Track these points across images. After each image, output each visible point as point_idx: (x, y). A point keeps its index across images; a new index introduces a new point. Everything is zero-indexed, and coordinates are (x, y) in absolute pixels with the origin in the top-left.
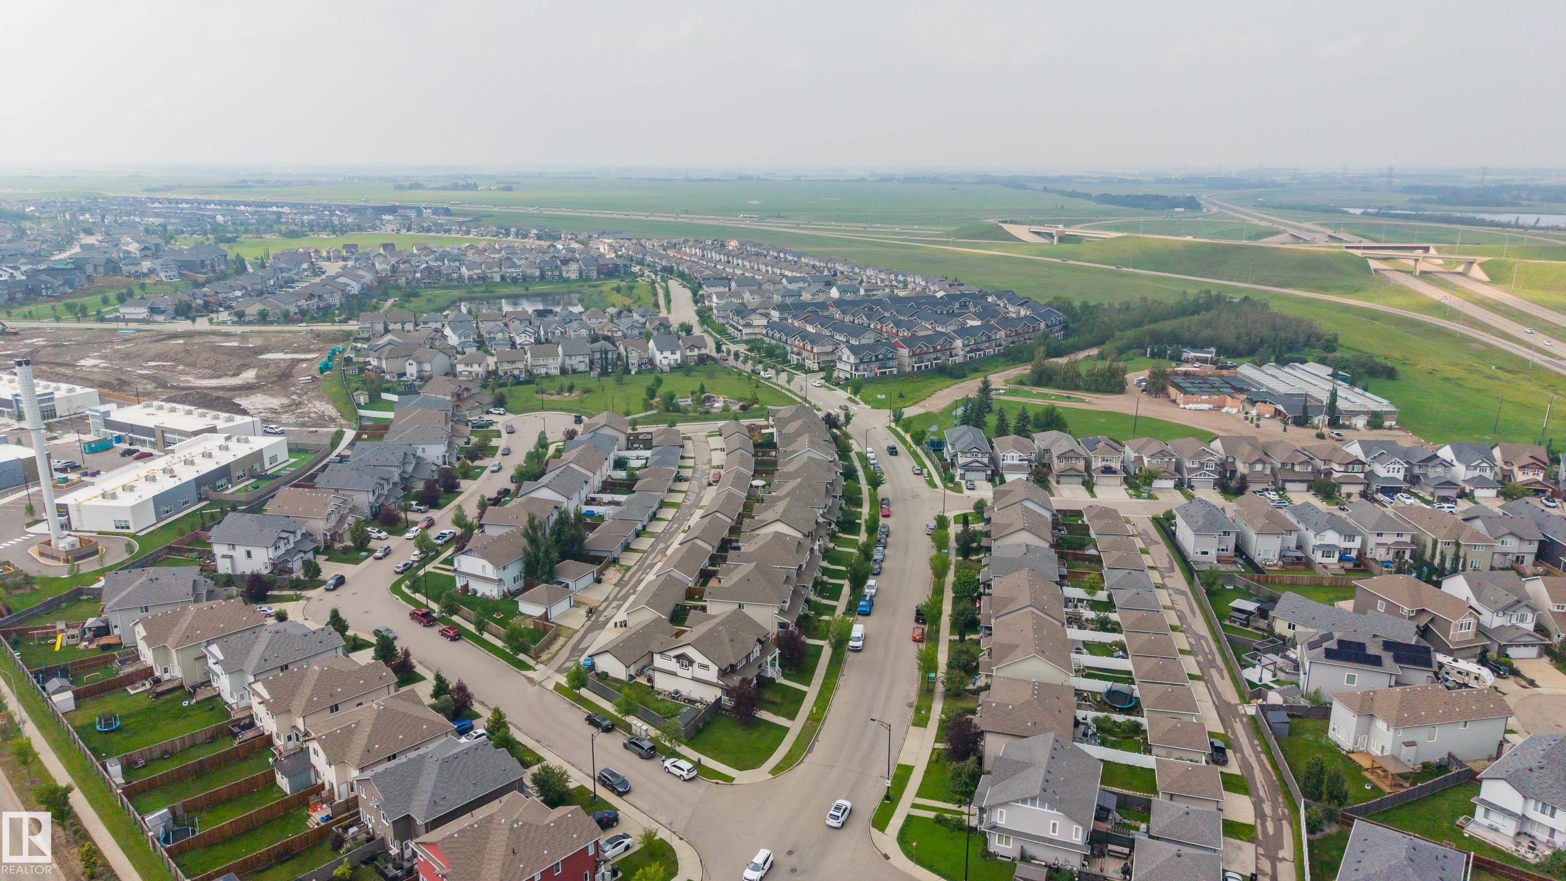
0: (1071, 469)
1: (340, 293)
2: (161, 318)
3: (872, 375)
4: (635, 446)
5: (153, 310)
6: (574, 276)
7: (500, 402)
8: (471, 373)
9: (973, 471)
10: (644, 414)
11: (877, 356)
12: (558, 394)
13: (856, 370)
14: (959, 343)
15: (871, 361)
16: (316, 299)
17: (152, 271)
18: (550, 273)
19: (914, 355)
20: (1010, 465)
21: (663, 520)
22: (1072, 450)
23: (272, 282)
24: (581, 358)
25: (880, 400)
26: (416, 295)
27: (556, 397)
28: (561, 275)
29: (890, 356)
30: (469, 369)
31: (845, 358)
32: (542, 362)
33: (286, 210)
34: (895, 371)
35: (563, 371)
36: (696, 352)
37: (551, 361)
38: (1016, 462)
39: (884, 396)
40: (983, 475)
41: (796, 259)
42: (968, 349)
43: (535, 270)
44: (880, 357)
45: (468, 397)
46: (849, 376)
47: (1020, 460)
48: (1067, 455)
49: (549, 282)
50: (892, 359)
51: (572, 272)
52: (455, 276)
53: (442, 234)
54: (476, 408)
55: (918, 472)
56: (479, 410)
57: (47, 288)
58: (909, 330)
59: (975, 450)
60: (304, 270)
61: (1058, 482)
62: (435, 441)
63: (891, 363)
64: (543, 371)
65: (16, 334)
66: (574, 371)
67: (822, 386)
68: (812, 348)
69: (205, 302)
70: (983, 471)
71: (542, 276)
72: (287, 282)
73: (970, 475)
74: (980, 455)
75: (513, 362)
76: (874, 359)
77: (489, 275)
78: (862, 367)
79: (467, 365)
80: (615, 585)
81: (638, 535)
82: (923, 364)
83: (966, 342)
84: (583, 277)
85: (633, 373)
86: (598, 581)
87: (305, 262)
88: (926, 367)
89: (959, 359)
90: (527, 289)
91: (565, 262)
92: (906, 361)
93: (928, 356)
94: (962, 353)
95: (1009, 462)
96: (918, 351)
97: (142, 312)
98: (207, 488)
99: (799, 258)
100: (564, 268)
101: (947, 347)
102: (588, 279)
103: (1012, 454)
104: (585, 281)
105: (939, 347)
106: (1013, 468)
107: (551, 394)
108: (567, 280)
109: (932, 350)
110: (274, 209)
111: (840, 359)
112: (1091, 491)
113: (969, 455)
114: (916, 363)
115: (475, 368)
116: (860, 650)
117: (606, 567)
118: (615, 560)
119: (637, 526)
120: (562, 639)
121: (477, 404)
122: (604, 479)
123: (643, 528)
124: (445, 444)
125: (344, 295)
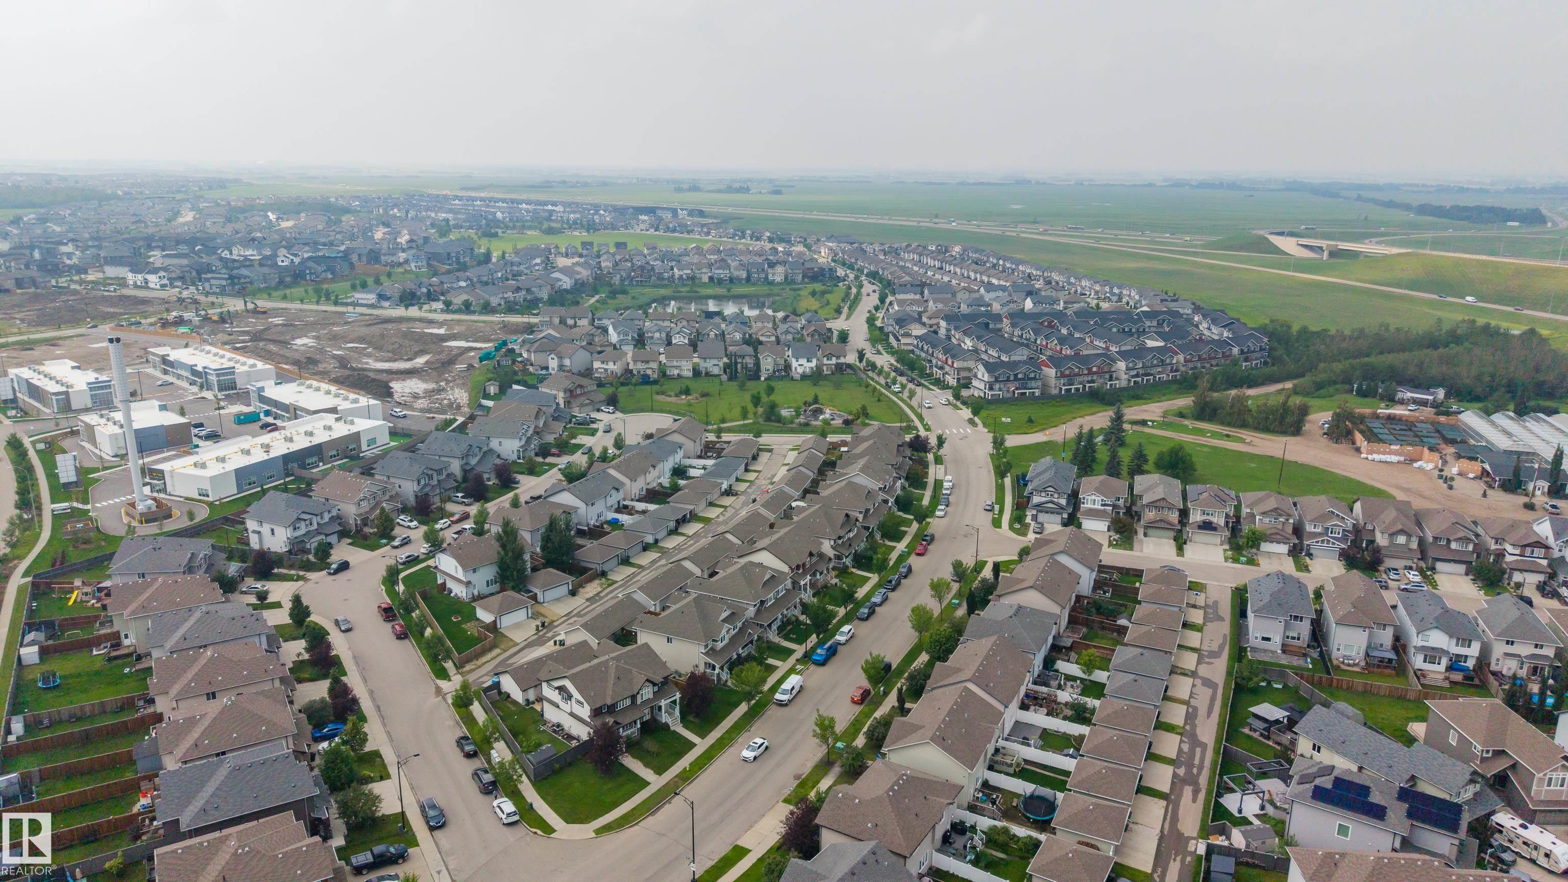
0: (1161, 520)
1: (549, 287)
2: (386, 304)
3: (1009, 395)
4: (709, 454)
5: (381, 297)
6: (778, 279)
7: (612, 401)
8: (606, 370)
9: (1047, 512)
10: (742, 422)
11: (1016, 375)
12: (676, 396)
13: (991, 389)
14: (1121, 365)
15: (1008, 380)
16: (524, 292)
17: (407, 261)
18: (756, 276)
19: (1063, 375)
20: (1091, 510)
21: (683, 534)
22: (1163, 499)
23: (500, 275)
24: (715, 362)
25: (1004, 423)
26: (625, 292)
27: (673, 399)
28: (766, 278)
29: (1032, 375)
30: (605, 366)
31: (980, 376)
32: (675, 364)
33: (560, 208)
34: (1037, 393)
35: (697, 373)
36: (834, 361)
37: (684, 363)
38: (1098, 506)
39: (1009, 420)
40: (1058, 518)
41: (1014, 267)
42: (1134, 372)
43: (742, 272)
44: (1020, 376)
45: (581, 394)
46: (982, 395)
47: (1102, 505)
48: (1158, 504)
49: (753, 284)
50: (1034, 379)
51: (778, 274)
52: (666, 275)
53: (685, 235)
54: (587, 405)
55: (989, 508)
56: (591, 407)
57: (311, 274)
58: (1071, 348)
59: (1050, 489)
60: (537, 264)
61: (1145, 535)
62: (513, 435)
63: (1033, 384)
64: (676, 372)
65: (265, 313)
66: (708, 374)
67: (950, 404)
68: (953, 363)
69: (429, 290)
70: (1058, 513)
71: (748, 279)
72: (514, 275)
73: (1042, 517)
74: (1056, 496)
75: (647, 362)
76: (1012, 378)
77: (698, 276)
78: (997, 386)
79: (603, 362)
80: (587, 600)
81: (646, 548)
82: (1073, 387)
83: (1131, 365)
84: (788, 281)
85: (762, 379)
86: (573, 593)
87: (538, 257)
88: (1077, 390)
89: (1124, 384)
90: (729, 290)
91: (772, 265)
92: (1052, 382)
93: (1081, 379)
94: (1127, 377)
95: (1089, 505)
96: (1067, 372)
97: (371, 298)
98: (295, 465)
99: (1017, 265)
100: (770, 271)
101: (1106, 369)
102: (793, 282)
103: (1093, 497)
104: (789, 284)
105: (1094, 369)
106: (1094, 514)
107: (670, 396)
108: (772, 283)
109: (1086, 372)
110: (550, 207)
111: (976, 376)
112: (1180, 549)
113: (1043, 494)
114: (1064, 385)
115: (611, 366)
116: (786, 705)
117: (590, 580)
118: (603, 574)
119: (650, 539)
120: (496, 651)
121: (587, 401)
122: (650, 487)
123: (656, 541)
124: (520, 439)
125: (552, 288)
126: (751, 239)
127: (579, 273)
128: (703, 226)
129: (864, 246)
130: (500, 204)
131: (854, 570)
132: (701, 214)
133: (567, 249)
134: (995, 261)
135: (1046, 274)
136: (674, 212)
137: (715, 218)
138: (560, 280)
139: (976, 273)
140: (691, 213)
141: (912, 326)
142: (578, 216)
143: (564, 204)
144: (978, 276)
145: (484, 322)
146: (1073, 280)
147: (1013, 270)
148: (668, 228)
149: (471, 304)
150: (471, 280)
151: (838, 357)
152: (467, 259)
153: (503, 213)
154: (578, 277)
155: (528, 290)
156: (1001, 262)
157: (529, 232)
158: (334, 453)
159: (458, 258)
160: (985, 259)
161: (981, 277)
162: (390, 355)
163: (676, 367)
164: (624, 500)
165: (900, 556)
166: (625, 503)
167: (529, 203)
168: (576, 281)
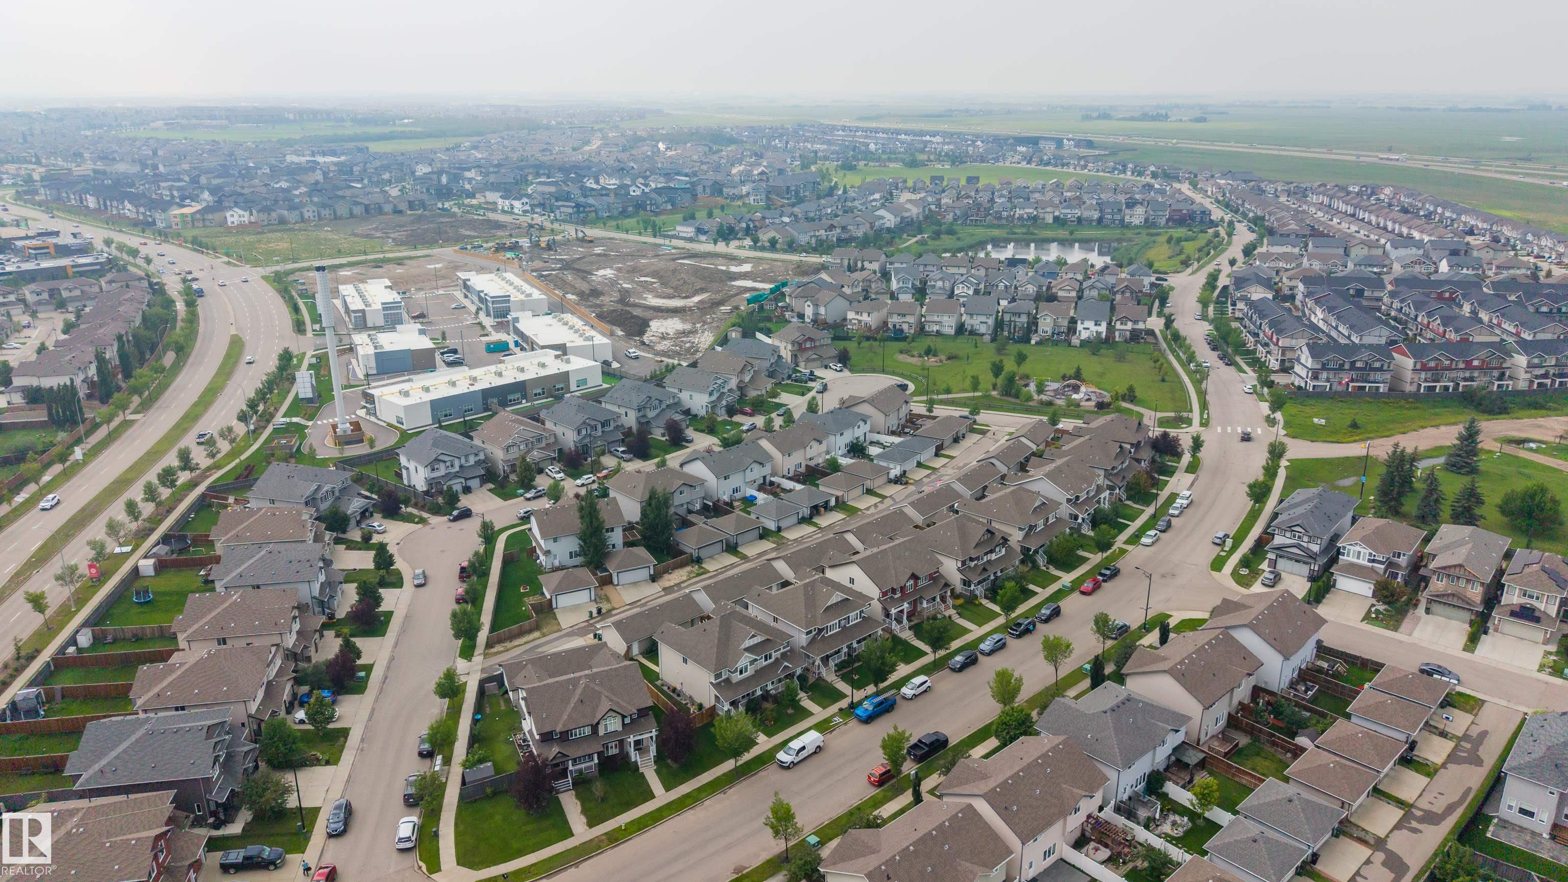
0: (1453, 595)
1: (868, 225)
3: (1340, 388)
4: (907, 430)
6: (1136, 221)
7: (844, 359)
8: (860, 321)
9: (1291, 559)
10: (971, 394)
11: (1353, 364)
12: (920, 356)
13: (1315, 377)
14: (1521, 360)
15: (1341, 368)
16: (838, 230)
18: (1109, 217)
19: (1424, 368)
20: (1352, 565)
22: (1460, 566)
24: (984, 319)
25: (1315, 425)
27: (915, 360)
28: (1122, 220)
29: (1377, 365)
30: (861, 317)
31: (1303, 361)
34: (1383, 388)
35: (961, 329)
36: (1129, 326)
37: (946, 318)
38: (1363, 562)
39: (1323, 422)
40: (1305, 570)
42: (1542, 371)
43: (1093, 212)
44: (1359, 365)
45: (811, 348)
46: (1303, 385)
47: (1369, 561)
48: (1452, 572)
49: (1105, 227)
50: (1380, 369)
51: (1137, 216)
52: (1005, 214)
54: (814, 360)
55: (1218, 541)
56: (818, 363)
57: (651, 204)
58: (1456, 331)
59: (1298, 529)
61: (1428, 611)
62: (701, 390)
63: (1378, 376)
64: (935, 328)
66: (973, 333)
67: (1255, 392)
68: (1278, 340)
70: (1305, 563)
71: (1100, 220)
73: (1282, 564)
74: (1306, 539)
75: (904, 315)
76: (1347, 366)
77: (1041, 216)
78: (1324, 375)
79: (857, 313)
80: (664, 589)
81: (764, 534)
82: (1438, 384)
83: (1536, 361)
84: (1148, 224)
86: (654, 579)
87: (880, 192)
88: (1446, 388)
89: (1522, 385)
90: (1072, 233)
91: (1131, 204)
92: (1409, 375)
93: (1453, 374)
94: (1528, 376)
95: (1352, 559)
96: (1432, 364)
97: (688, 231)
98: (495, 400)
100: (1128, 211)
101: (1494, 364)
102: (1154, 225)
103: (1358, 548)
104: (1148, 227)
105: (1476, 363)
106: (1355, 571)
107: (913, 356)
108: (1128, 226)
109: (1462, 366)
111: (1298, 360)
112: (1473, 640)
113: (1288, 534)
114: (1426, 381)
115: (865, 317)
116: (788, 768)
117: (682, 565)
118: (699, 561)
119: (772, 526)
120: (536, 634)
121: (815, 356)
122: (812, 463)
123: (779, 529)
124: (711, 394)
125: (872, 228)
126: (1133, 173)
127: (908, 210)
128: (1080, 158)
129: (1263, 185)
130: (881, 135)
131: (984, 602)
132: (1090, 144)
133: (915, 183)
134: (1432, 209)
135: (1495, 228)
136: (1059, 142)
137: (1106, 149)
138: (883, 218)
139: (1394, 222)
140: (1078, 144)
141: (1252, 289)
142: (951, 147)
143: (944, 134)
144: (1397, 226)
145: (783, 261)
146: (1530, 237)
147: (1453, 220)
148: (1042, 160)
149: (776, 242)
150: (796, 216)
151: (1135, 322)
152: (807, 193)
153: (876, 144)
154: (906, 214)
155: (844, 228)
156: (1439, 210)
157: (892, 165)
158: (539, 391)
159: (797, 192)
160: (1420, 205)
161: (1400, 229)
162: (671, 291)
163: (936, 323)
164: (773, 475)
165: (1060, 591)
166: (773, 479)
167: (906, 133)
168: (902, 218)
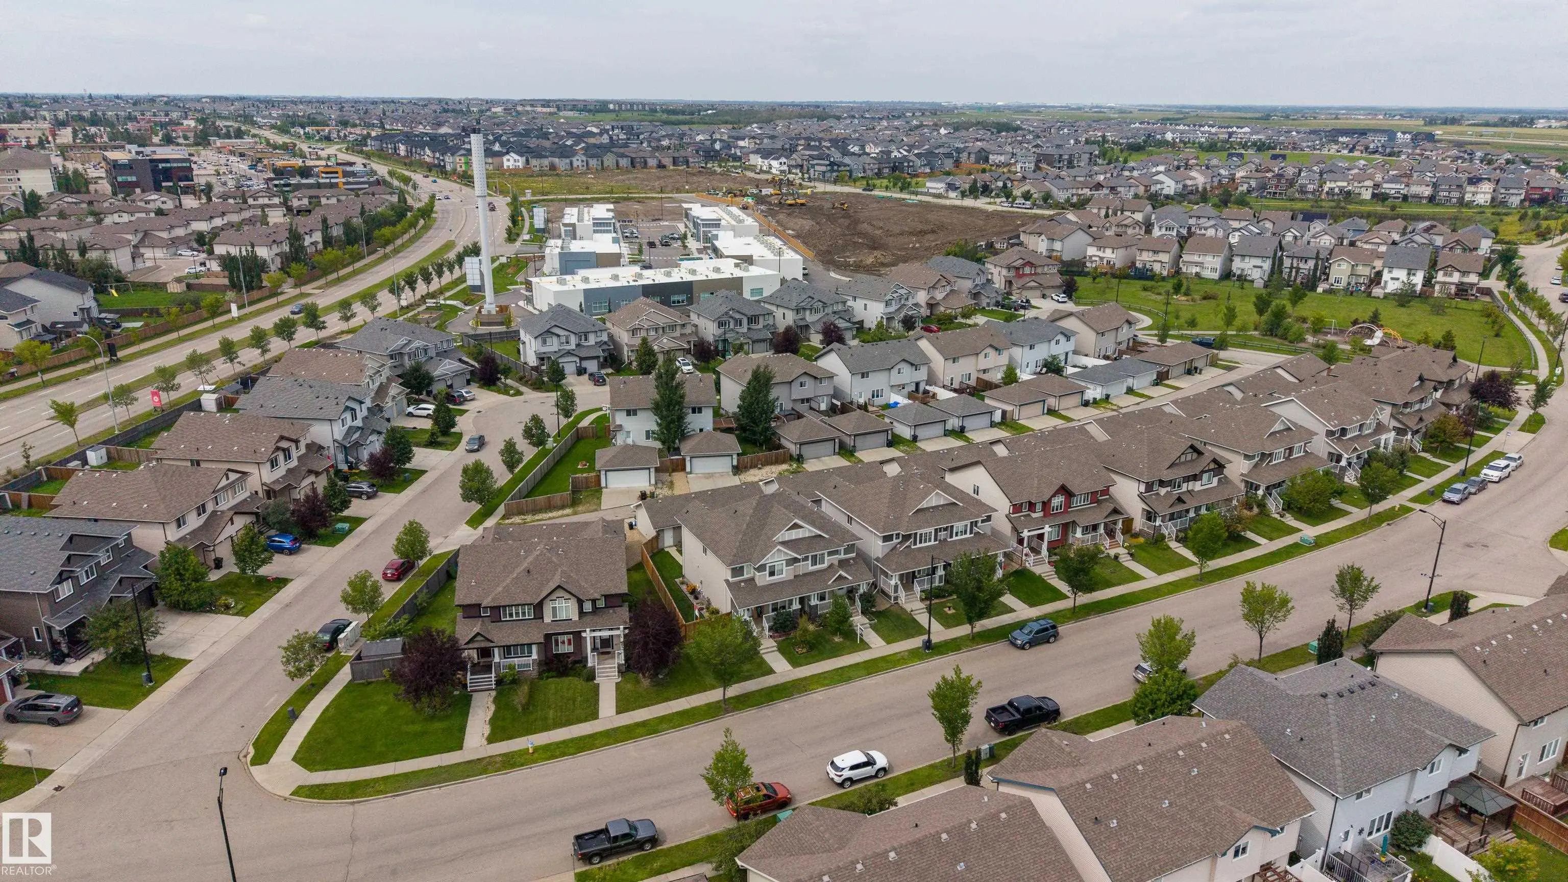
1: (1142, 188)
2: (953, 194)
4: (1124, 356)
8: (1102, 259)
12: (1167, 294)
16: (1106, 191)
17: (1016, 162)
24: (1258, 262)
27: (1158, 298)
30: (1101, 254)
32: (1196, 258)
35: (1227, 275)
36: (1455, 278)
37: (1209, 258)
45: (1030, 275)
56: (1037, 293)
62: (880, 302)
64: (1195, 270)
66: (1241, 277)
69: (1005, 185)
75: (1156, 252)
79: (1099, 248)
81: (894, 442)
86: (736, 470)
97: (940, 187)
107: (1159, 294)
115: (1108, 254)
117: (777, 461)
118: (800, 459)
120: (568, 511)
123: (915, 438)
124: (888, 304)
127: (1193, 178)
159: (1070, 162)
163: (1197, 264)
166: (928, 388)
